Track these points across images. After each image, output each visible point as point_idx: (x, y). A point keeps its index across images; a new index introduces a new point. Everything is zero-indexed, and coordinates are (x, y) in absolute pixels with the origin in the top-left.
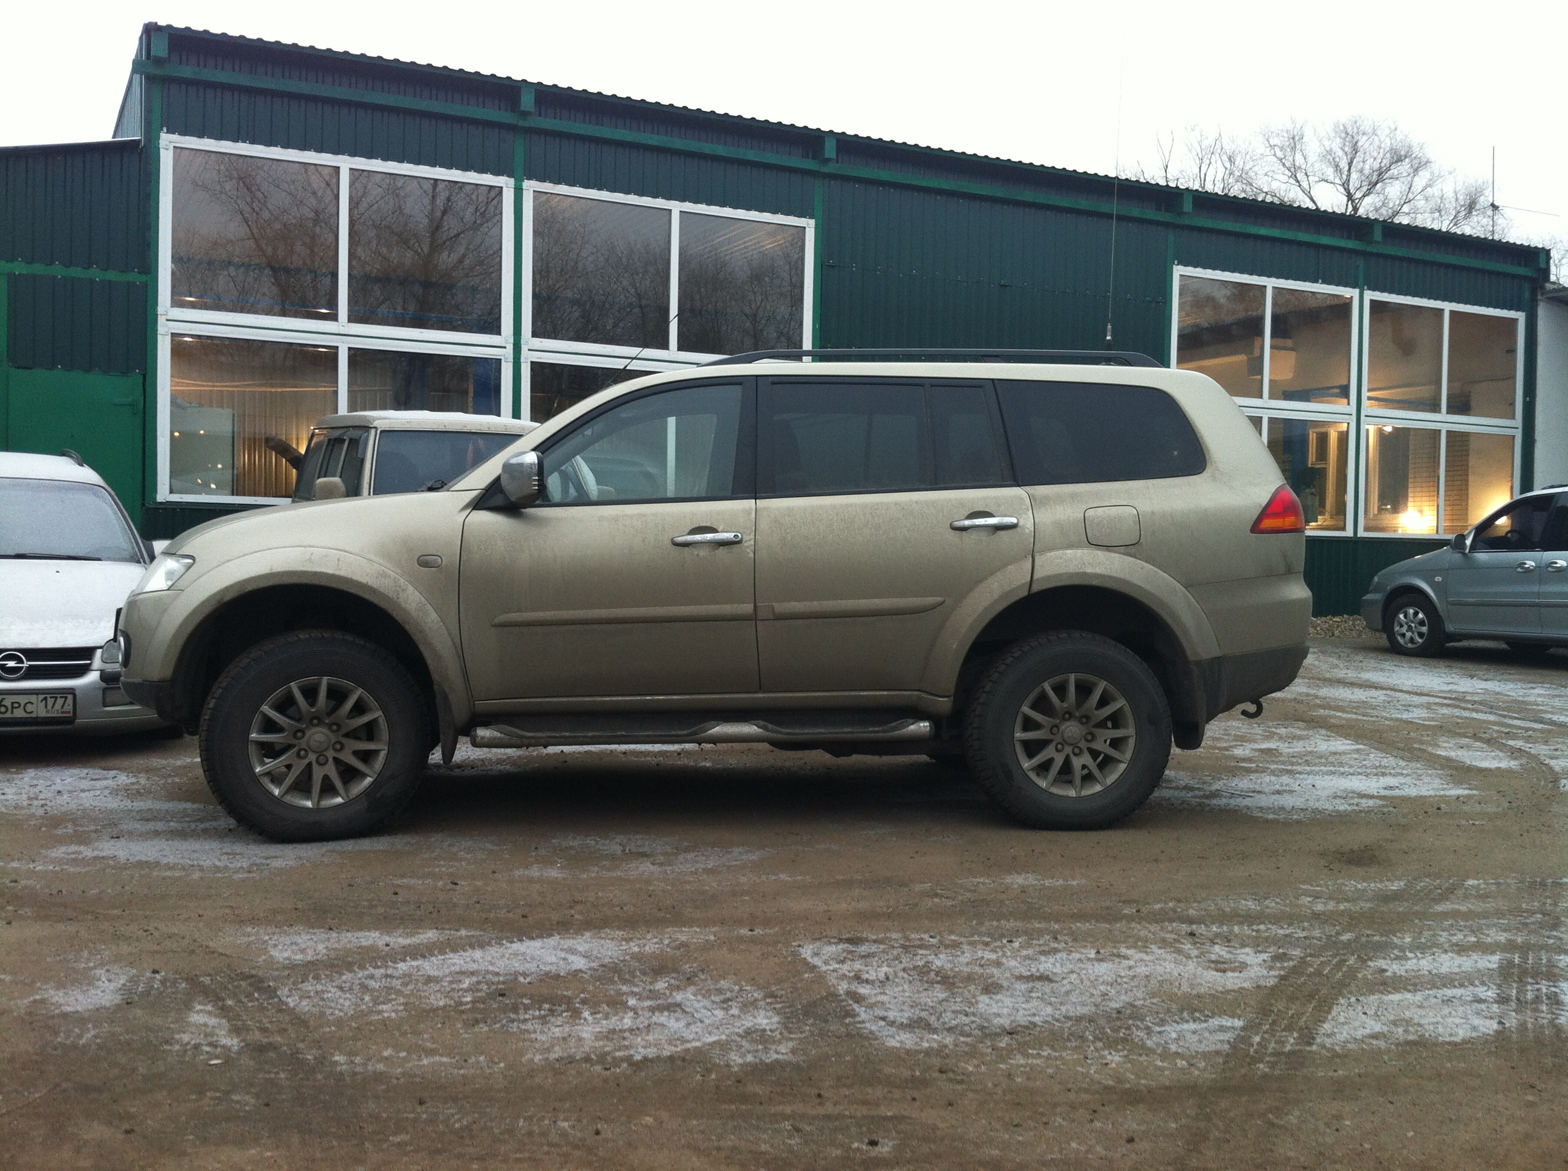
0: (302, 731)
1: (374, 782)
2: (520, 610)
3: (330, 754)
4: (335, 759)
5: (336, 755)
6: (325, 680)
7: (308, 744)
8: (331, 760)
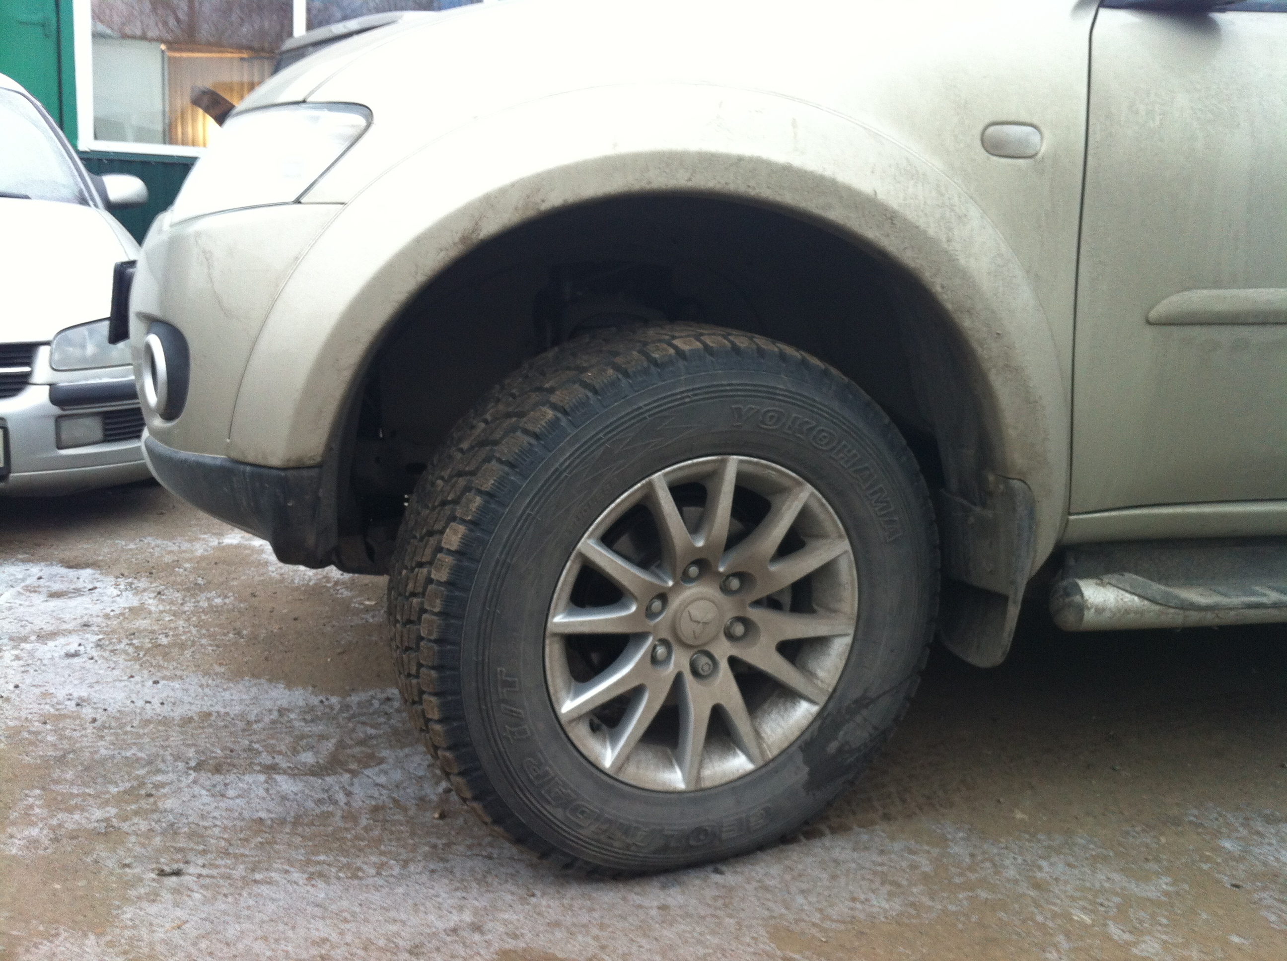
0: (663, 597)
1: (819, 714)
2: (1217, 284)
3: (723, 650)
4: (733, 662)
5: (735, 651)
6: (733, 464)
7: (674, 630)
8: (724, 665)
